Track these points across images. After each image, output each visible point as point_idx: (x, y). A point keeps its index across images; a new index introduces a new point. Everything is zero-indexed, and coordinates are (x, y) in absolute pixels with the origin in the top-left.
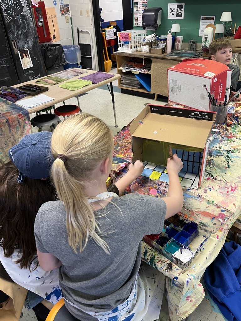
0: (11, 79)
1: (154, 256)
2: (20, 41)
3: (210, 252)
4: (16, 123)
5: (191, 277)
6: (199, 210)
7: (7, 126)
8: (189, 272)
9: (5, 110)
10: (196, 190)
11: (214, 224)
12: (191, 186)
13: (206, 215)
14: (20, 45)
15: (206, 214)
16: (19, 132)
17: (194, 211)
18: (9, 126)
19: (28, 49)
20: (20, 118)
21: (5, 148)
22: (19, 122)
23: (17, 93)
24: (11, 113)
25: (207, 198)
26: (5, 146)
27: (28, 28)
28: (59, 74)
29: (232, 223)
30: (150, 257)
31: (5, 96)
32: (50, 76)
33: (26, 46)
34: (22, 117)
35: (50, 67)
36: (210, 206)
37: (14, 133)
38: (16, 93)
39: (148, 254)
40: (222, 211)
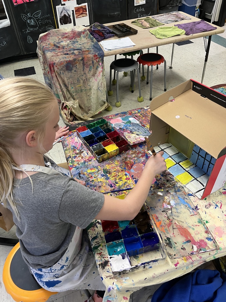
0: (120, 15)
1: (100, 245)
3: (154, 274)
4: (90, 63)
5: (115, 288)
6: (181, 223)
7: (82, 65)
8: (118, 281)
9: (87, 48)
10: (198, 200)
11: (182, 249)
12: (197, 192)
13: (183, 234)
15: (184, 232)
16: (92, 72)
17: (173, 222)
18: (84, 64)
20: (95, 59)
21: (76, 84)
22: (93, 63)
24: (90, 52)
25: (203, 215)
26: (77, 82)
28: (160, 17)
29: (214, 257)
30: (95, 245)
31: (94, 33)
32: (149, 18)
34: (97, 58)
35: (163, 7)
36: (198, 226)
37: (87, 72)
38: (104, 32)
39: (96, 240)
40: (207, 238)
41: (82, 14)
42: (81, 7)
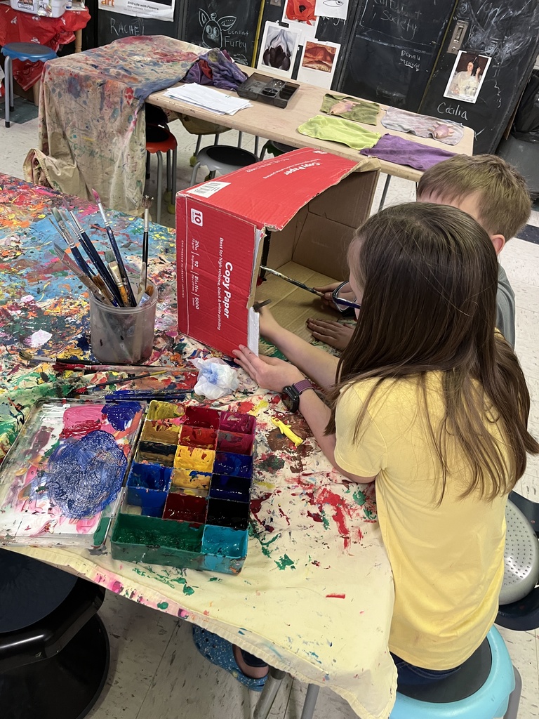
2: (481, 30)
4: (115, 100)
7: (99, 95)
14: (477, 38)
16: (117, 123)
18: (103, 96)
19: (490, 59)
20: (126, 97)
21: (82, 132)
22: (121, 103)
23: (222, 72)
26: (85, 128)
27: (529, 12)
33: (491, 50)
34: (130, 97)
37: (107, 117)
41: (319, 62)
42: (324, 48)
